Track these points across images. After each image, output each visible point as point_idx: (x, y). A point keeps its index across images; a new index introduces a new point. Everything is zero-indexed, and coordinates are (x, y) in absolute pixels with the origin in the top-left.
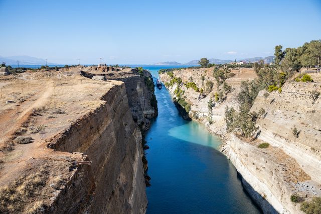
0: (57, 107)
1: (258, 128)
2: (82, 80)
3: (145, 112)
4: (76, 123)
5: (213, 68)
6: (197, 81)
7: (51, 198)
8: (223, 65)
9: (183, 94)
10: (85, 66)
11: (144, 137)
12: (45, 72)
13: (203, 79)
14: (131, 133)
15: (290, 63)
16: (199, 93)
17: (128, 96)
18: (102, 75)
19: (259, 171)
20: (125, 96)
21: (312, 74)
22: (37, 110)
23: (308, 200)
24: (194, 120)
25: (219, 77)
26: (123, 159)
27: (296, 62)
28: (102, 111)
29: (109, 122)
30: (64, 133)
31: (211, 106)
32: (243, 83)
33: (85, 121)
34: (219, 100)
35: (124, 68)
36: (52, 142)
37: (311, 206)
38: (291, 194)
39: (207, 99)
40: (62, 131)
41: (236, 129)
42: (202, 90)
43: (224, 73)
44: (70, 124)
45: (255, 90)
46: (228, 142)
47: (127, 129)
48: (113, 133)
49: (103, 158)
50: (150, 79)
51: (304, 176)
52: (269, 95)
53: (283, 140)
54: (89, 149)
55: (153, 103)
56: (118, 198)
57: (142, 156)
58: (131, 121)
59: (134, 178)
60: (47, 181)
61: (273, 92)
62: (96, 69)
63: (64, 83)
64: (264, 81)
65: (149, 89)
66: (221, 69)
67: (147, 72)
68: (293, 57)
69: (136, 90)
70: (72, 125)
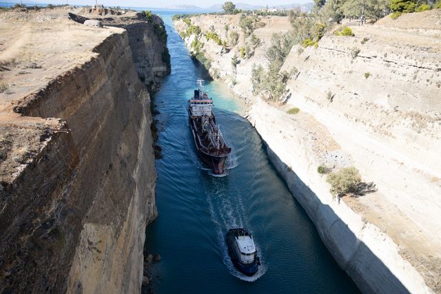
0: (32, 60)
1: (288, 91)
2: (69, 25)
3: (155, 69)
4: (55, 82)
5: (239, 15)
6: (219, 31)
7: (13, 174)
8: (252, 12)
9: (203, 47)
10: (75, 7)
11: (152, 99)
12: (21, 13)
13: (227, 29)
14: (136, 94)
15: (332, 12)
16: (221, 47)
17: (132, 48)
18: (97, 19)
19: (285, 140)
20: (128, 48)
21: (354, 27)
22: (3, 63)
23: (335, 172)
24: (215, 79)
25: (247, 28)
26: (125, 127)
27: (338, 12)
28: (93, 66)
29: (103, 81)
30: (39, 94)
31: (236, 63)
32: (275, 35)
33: (69, 79)
34: (245, 56)
35: (126, 11)
36: (21, 104)
37: (338, 177)
38: (318, 165)
39: (232, 54)
40: (36, 91)
41: (264, 91)
42: (225, 43)
43: (252, 22)
44: (48, 82)
45: (288, 44)
46: (254, 106)
47: (131, 90)
48: (109, 95)
49: (95, 125)
50: (161, 27)
51: (334, 145)
52: (303, 51)
53: (315, 105)
54: (76, 113)
55: (165, 58)
56: (118, 171)
57: (150, 122)
58: (136, 80)
59: (139, 149)
60: (8, 153)
61: (308, 47)
62: (91, 11)
63: (46, 29)
64: (299, 33)
65: (159, 40)
66: (249, 17)
67: (156, 18)
68: (335, 5)
69: (142, 41)
70: (49, 84)
